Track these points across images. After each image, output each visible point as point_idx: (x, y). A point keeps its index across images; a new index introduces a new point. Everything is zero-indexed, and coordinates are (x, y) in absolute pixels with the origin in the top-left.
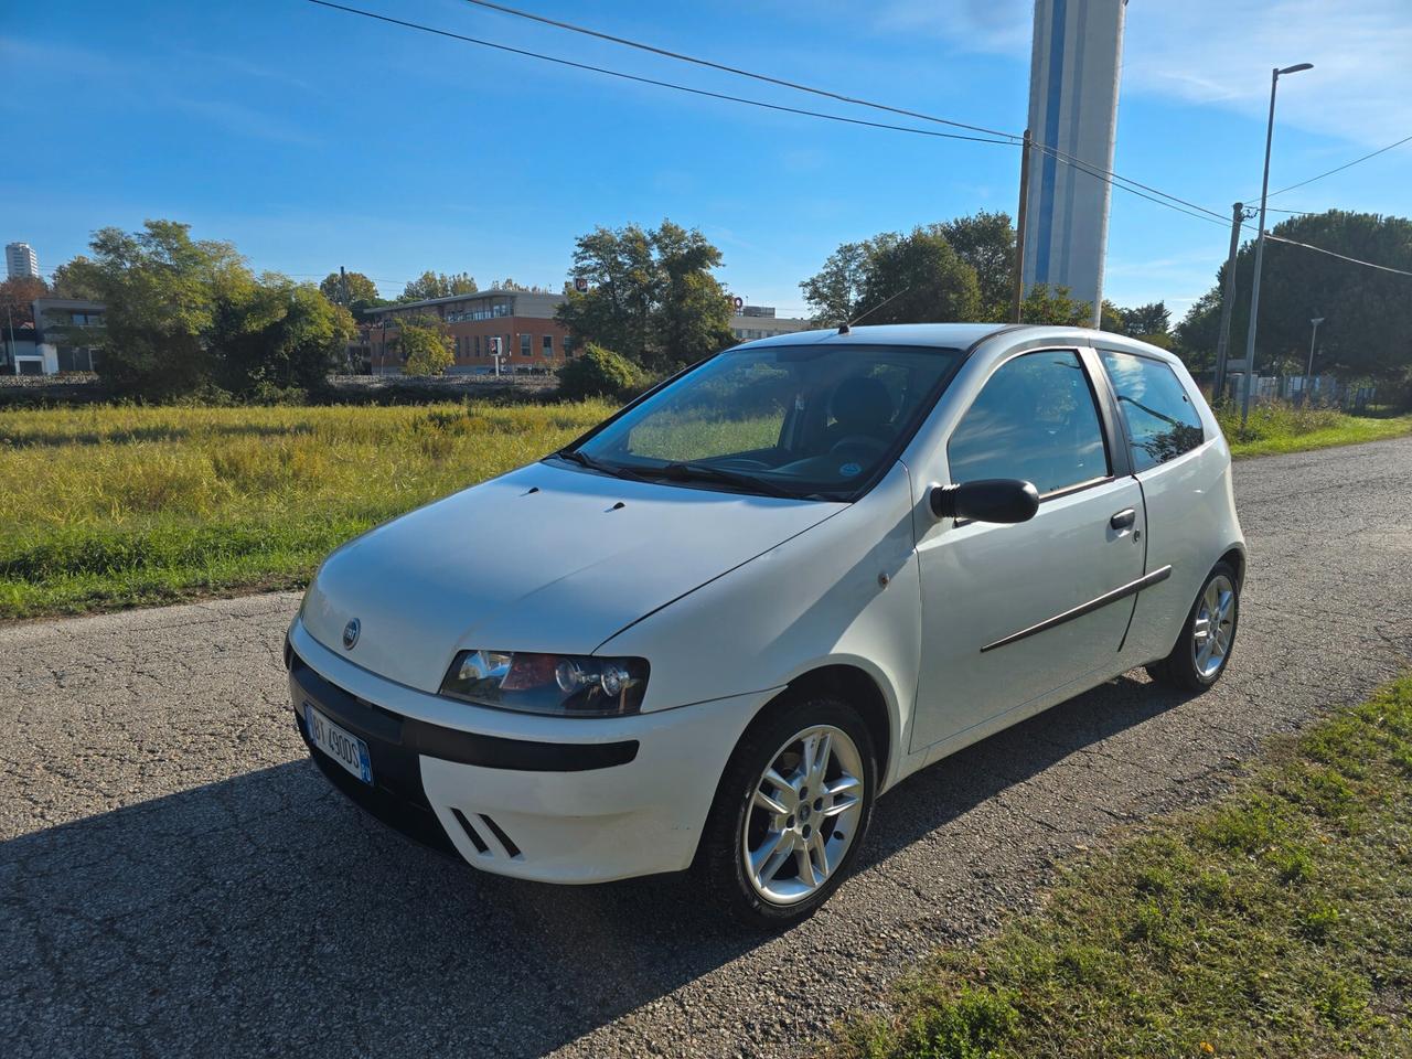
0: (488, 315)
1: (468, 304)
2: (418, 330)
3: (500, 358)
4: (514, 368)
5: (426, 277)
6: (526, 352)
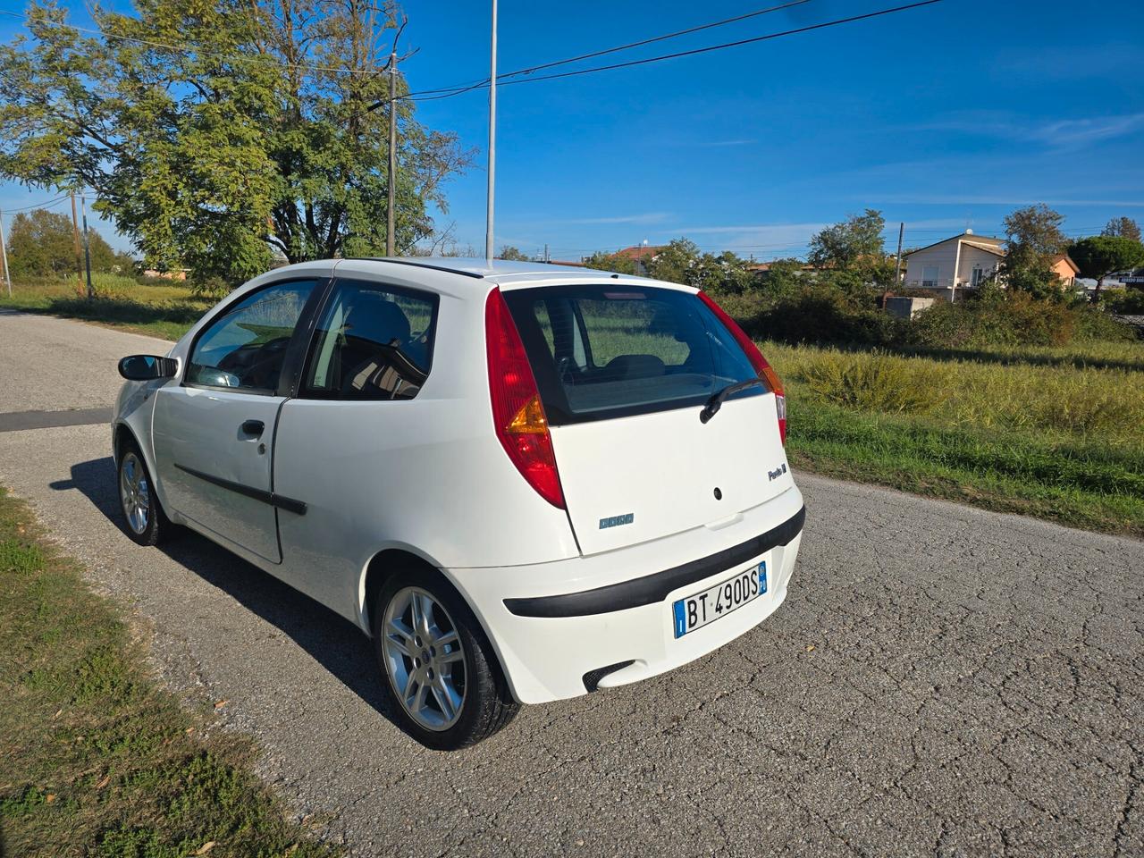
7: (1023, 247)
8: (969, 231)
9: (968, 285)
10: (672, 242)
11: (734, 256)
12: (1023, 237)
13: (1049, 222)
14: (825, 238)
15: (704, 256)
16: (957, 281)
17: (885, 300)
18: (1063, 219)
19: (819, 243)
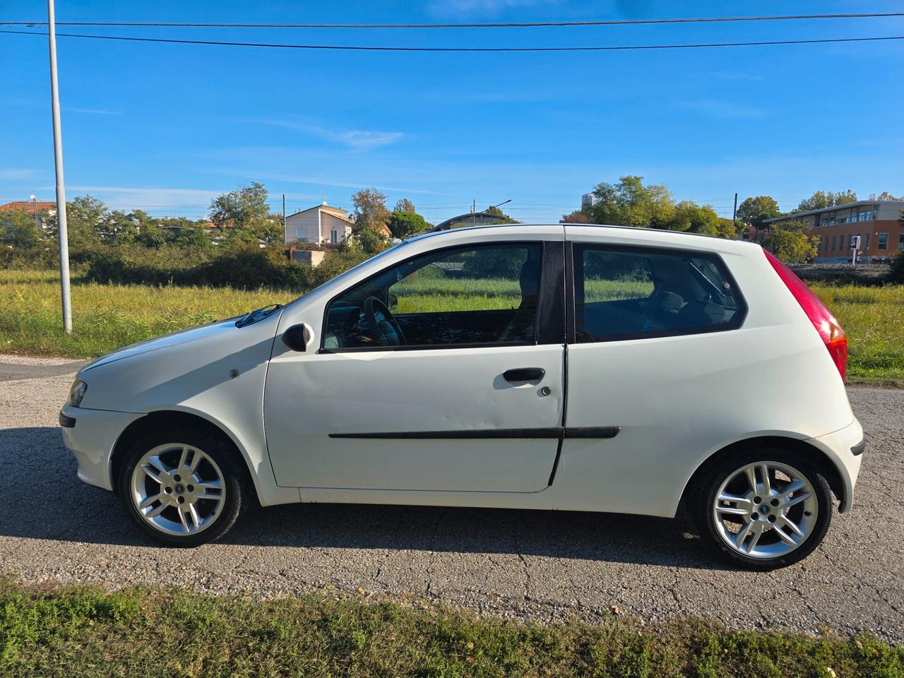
0: (854, 220)
1: (839, 212)
2: (786, 232)
3: (857, 251)
4: (869, 258)
5: (817, 195)
6: (882, 247)
7: (365, 216)
8: (325, 203)
9: (329, 242)
10: (77, 199)
11: (145, 214)
12: (365, 210)
13: (379, 200)
14: (221, 202)
15: (113, 213)
16: (321, 239)
17: (291, 252)
18: (386, 199)
19: (218, 206)
